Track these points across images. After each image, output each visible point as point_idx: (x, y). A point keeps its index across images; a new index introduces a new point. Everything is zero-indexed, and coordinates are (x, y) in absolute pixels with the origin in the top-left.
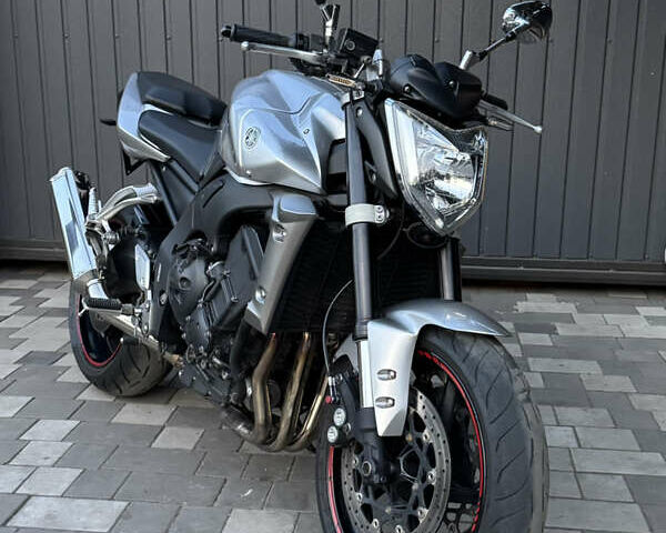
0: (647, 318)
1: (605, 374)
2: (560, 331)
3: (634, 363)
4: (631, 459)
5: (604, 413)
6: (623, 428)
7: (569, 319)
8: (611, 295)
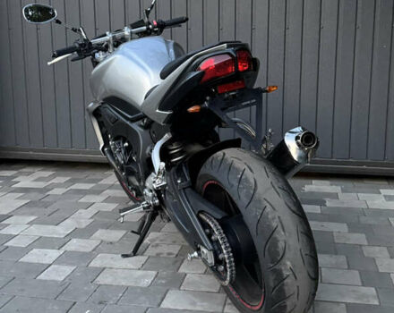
0: (385, 196)
1: (349, 232)
2: (328, 204)
3: (370, 225)
4: (354, 291)
5: (342, 259)
6: (353, 269)
7: (335, 196)
8: (366, 181)
